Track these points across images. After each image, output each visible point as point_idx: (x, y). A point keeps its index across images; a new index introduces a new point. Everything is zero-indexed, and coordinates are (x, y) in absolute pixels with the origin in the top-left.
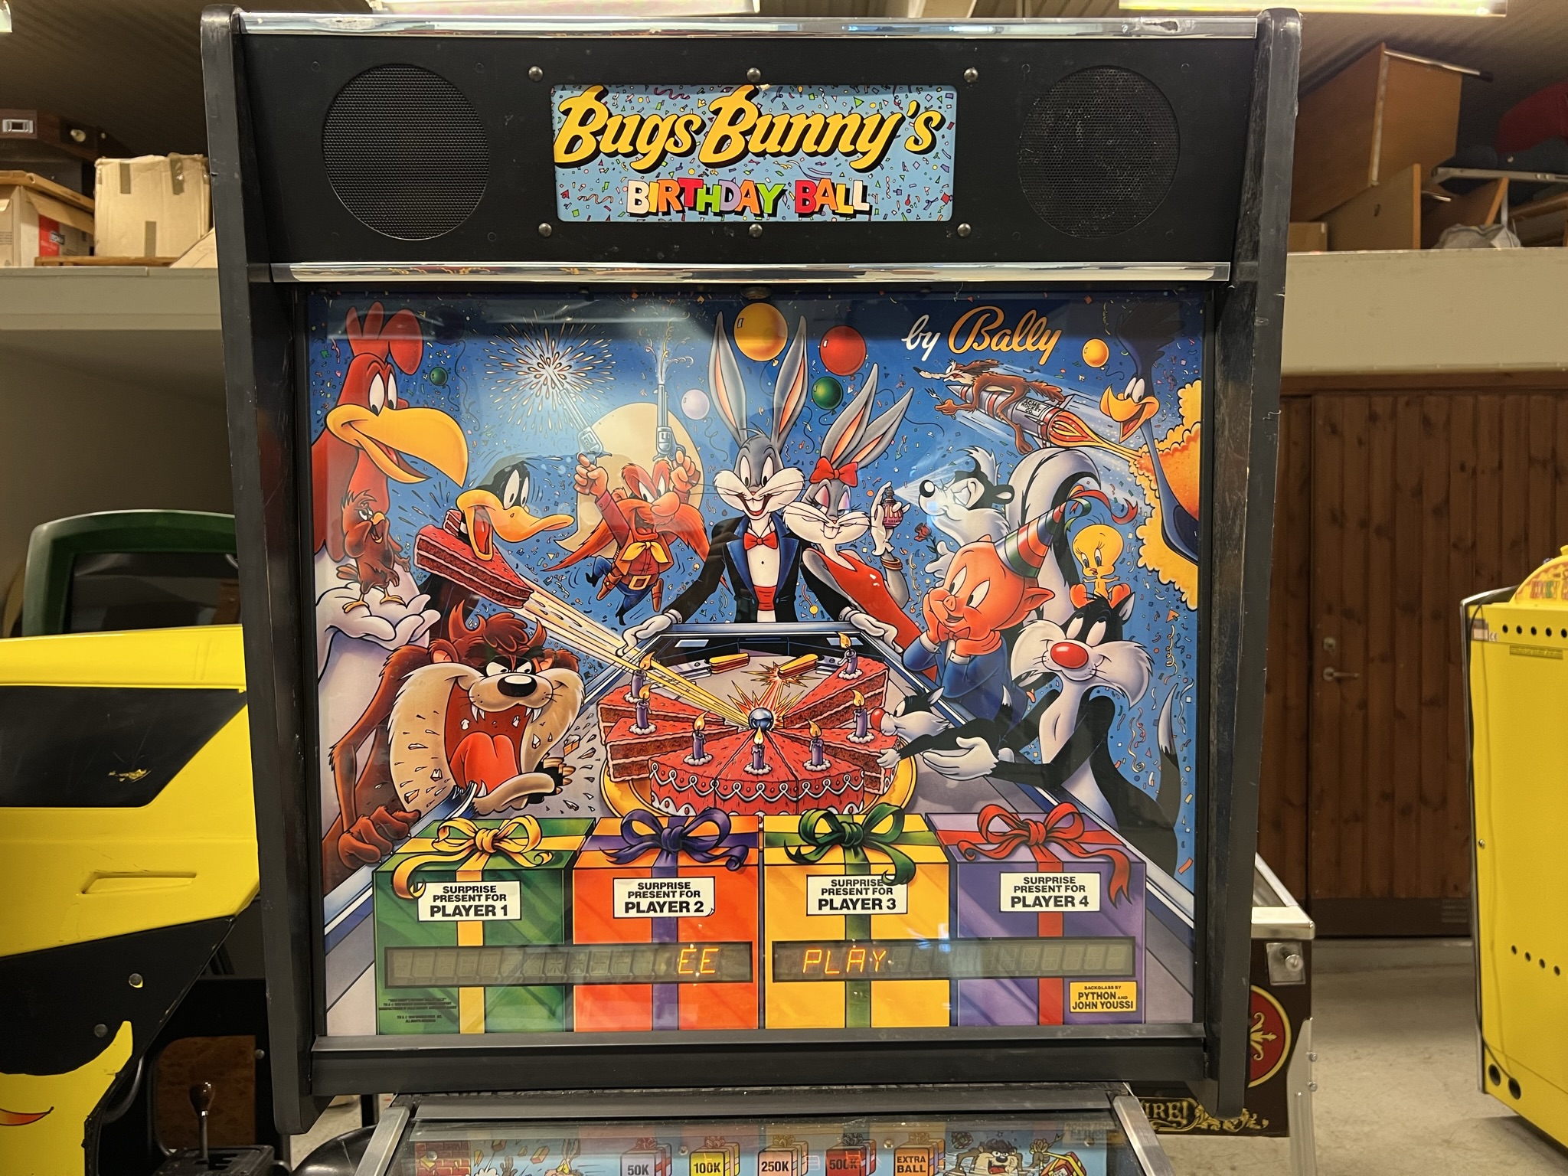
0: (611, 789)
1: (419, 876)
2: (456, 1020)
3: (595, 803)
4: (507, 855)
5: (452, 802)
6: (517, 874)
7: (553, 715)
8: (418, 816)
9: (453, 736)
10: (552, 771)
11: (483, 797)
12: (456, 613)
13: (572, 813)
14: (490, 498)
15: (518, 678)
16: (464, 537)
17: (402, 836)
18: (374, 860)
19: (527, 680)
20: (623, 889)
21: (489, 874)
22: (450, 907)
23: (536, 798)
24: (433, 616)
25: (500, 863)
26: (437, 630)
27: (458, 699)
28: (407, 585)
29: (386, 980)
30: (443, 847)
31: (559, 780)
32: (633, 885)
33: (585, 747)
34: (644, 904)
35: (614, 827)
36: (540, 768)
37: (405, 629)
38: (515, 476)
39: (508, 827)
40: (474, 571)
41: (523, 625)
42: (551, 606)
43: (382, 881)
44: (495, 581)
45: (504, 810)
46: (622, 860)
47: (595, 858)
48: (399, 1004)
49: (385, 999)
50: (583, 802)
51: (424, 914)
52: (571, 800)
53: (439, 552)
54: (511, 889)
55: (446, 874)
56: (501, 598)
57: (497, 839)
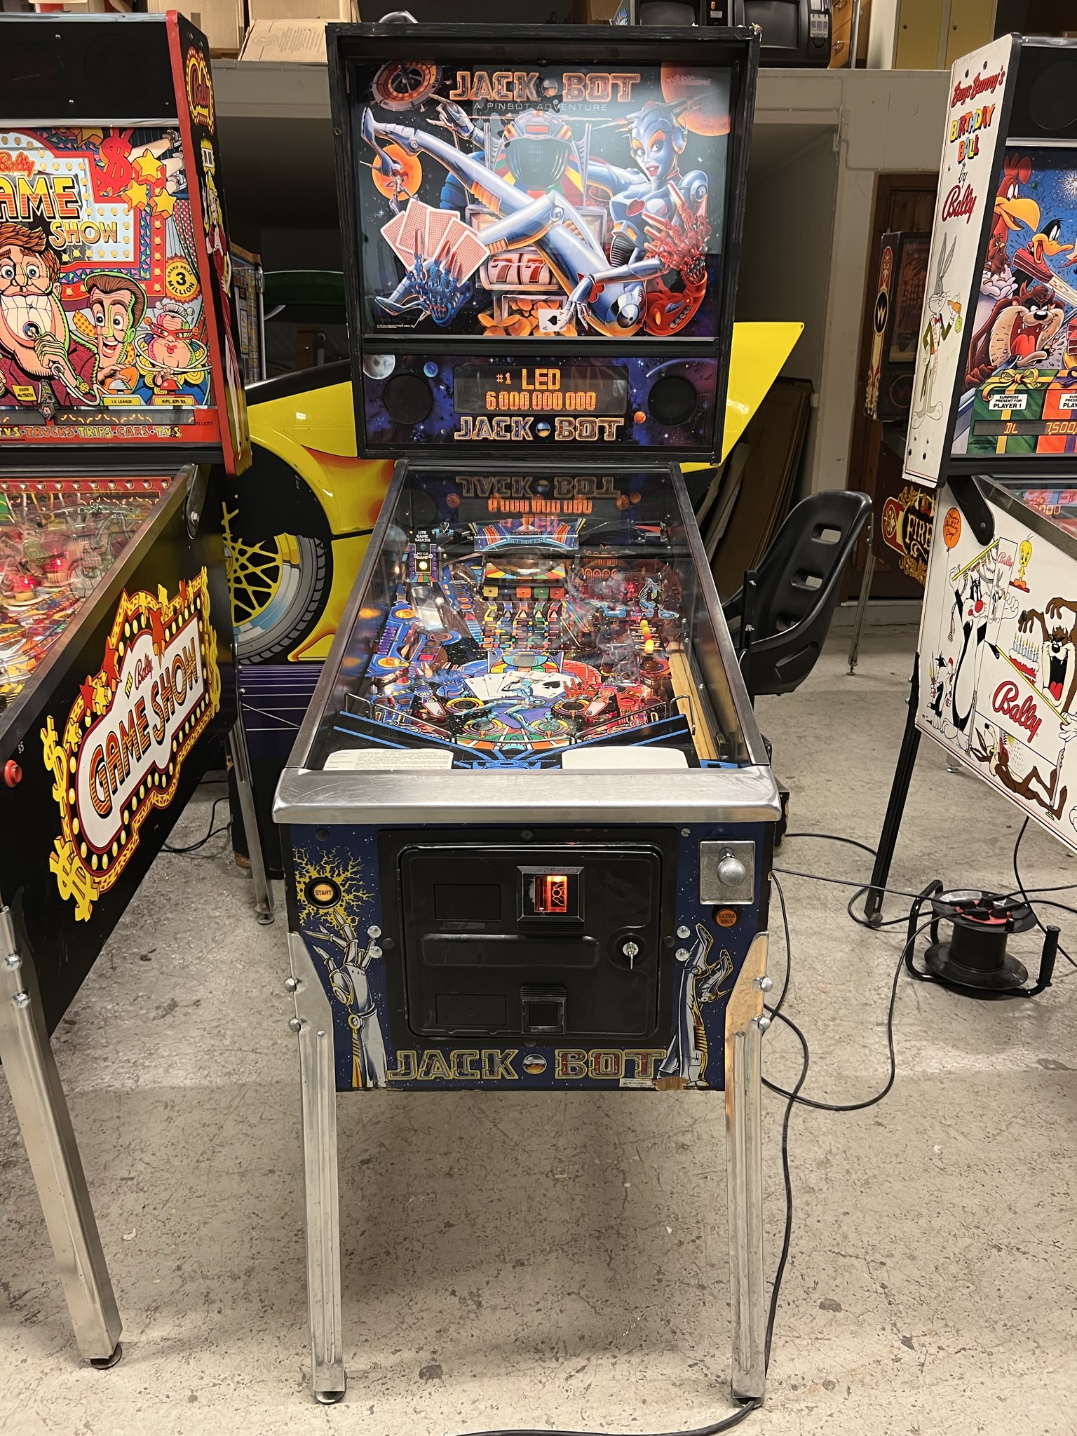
0: (1067, 357)
1: (992, 392)
2: (995, 449)
3: (1060, 363)
4: (1025, 384)
5: (1009, 363)
6: (1027, 391)
7: (1051, 328)
8: (996, 368)
9: (1014, 335)
10: (1047, 351)
11: (1021, 361)
12: (1023, 285)
13: (1051, 367)
14: (1044, 236)
15: (1041, 313)
16: (1032, 253)
17: (989, 376)
18: (977, 385)
19: (1044, 313)
20: (1064, 397)
21: (1018, 392)
22: (1001, 404)
23: (1039, 361)
24: (1015, 286)
25: (1022, 387)
26: (1016, 292)
27: (1019, 319)
28: (1007, 274)
29: (972, 433)
30: (1003, 380)
31: (1049, 353)
32: (1068, 396)
33: (1060, 341)
34: (1070, 404)
35: (1064, 373)
36: (1043, 349)
37: (1004, 291)
38: (1056, 227)
39: (1027, 372)
40: (1033, 268)
41: (1047, 291)
42: (1059, 283)
43: (978, 394)
44: (1040, 272)
45: (1027, 366)
46: (1065, 386)
47: (1056, 386)
48: (976, 442)
49: (972, 440)
50: (1056, 363)
51: (991, 407)
52: (1052, 362)
53: (1022, 260)
54: (1024, 397)
55: (1003, 392)
56: (1041, 279)
57: (1022, 377)
